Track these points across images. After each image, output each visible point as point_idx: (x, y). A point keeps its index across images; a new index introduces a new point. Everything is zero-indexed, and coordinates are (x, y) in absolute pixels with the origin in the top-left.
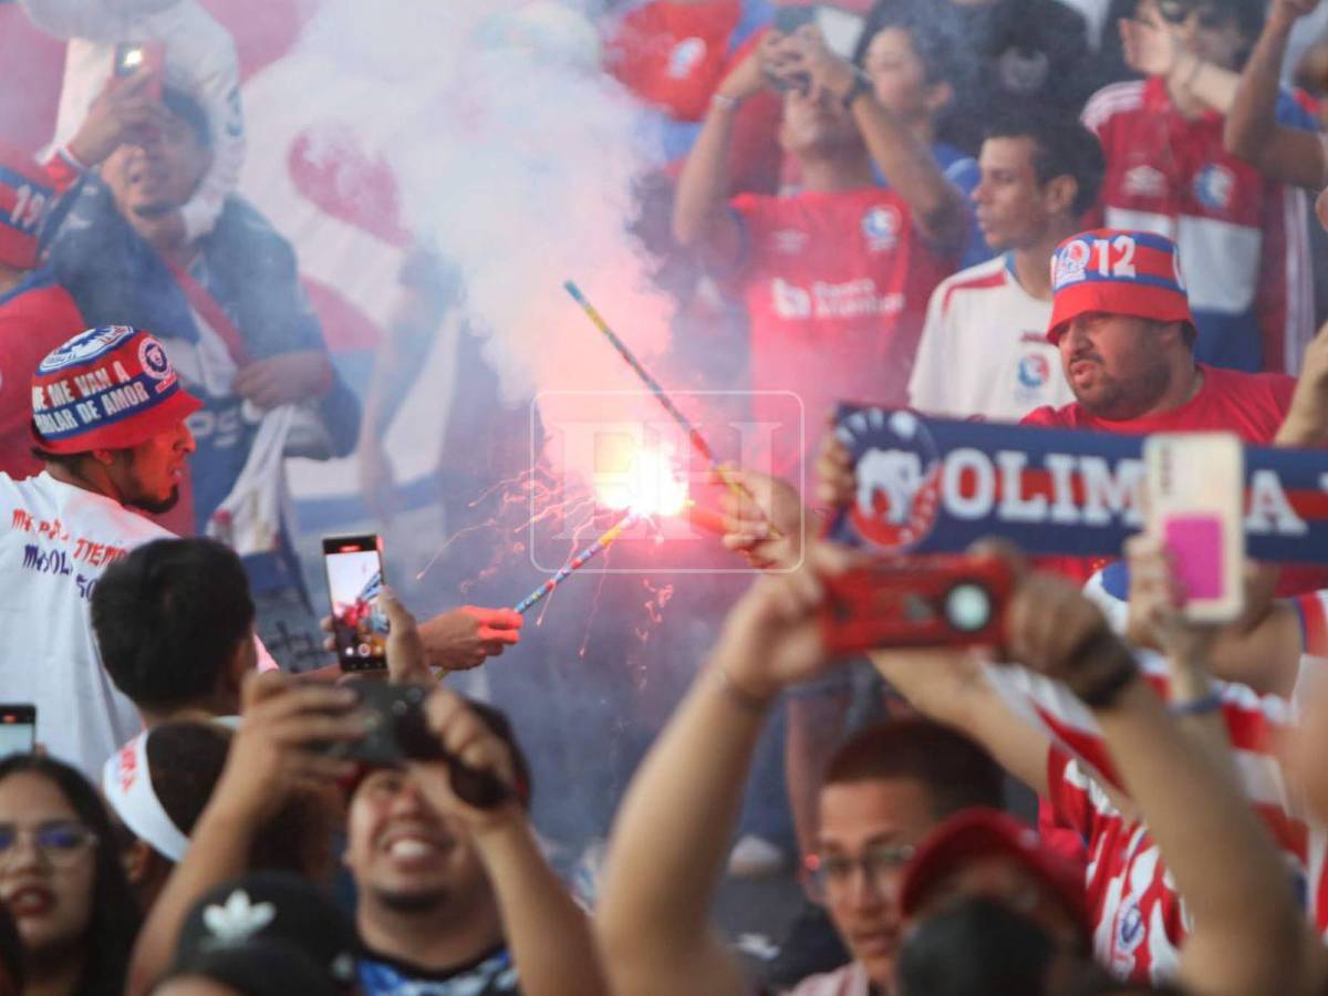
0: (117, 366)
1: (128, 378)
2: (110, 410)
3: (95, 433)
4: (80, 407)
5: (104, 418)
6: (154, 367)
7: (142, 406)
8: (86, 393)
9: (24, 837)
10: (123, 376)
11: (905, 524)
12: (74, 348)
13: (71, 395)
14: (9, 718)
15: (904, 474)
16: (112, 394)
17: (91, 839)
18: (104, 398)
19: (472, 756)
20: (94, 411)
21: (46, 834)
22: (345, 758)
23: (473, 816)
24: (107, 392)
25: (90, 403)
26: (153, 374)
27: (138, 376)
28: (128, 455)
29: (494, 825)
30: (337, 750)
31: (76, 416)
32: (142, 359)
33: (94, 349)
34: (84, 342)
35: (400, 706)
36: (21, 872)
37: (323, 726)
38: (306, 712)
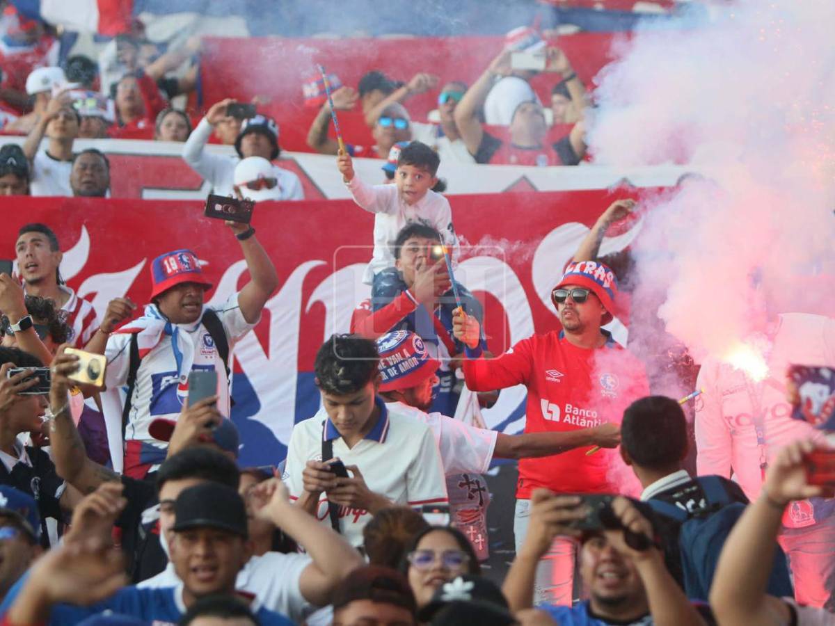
0: (405, 351)
1: (410, 356)
2: (402, 370)
3: (395, 382)
4: (389, 370)
5: (400, 374)
6: (420, 349)
7: (417, 367)
8: (391, 364)
9: (438, 556)
10: (407, 355)
11: (818, 416)
12: (384, 344)
13: (385, 365)
14: (436, 511)
15: (821, 393)
16: (403, 363)
17: (467, 558)
18: (400, 365)
19: (635, 527)
20: (395, 371)
21: (447, 555)
22: (576, 528)
23: (635, 554)
24: (401, 362)
25: (393, 368)
26: (419, 352)
27: (414, 354)
28: (412, 390)
29: (644, 558)
30: (572, 525)
31: (387, 374)
32: (415, 346)
33: (393, 344)
34: (387, 340)
35: (602, 505)
36: (435, 570)
37: (566, 514)
38: (558, 508)
